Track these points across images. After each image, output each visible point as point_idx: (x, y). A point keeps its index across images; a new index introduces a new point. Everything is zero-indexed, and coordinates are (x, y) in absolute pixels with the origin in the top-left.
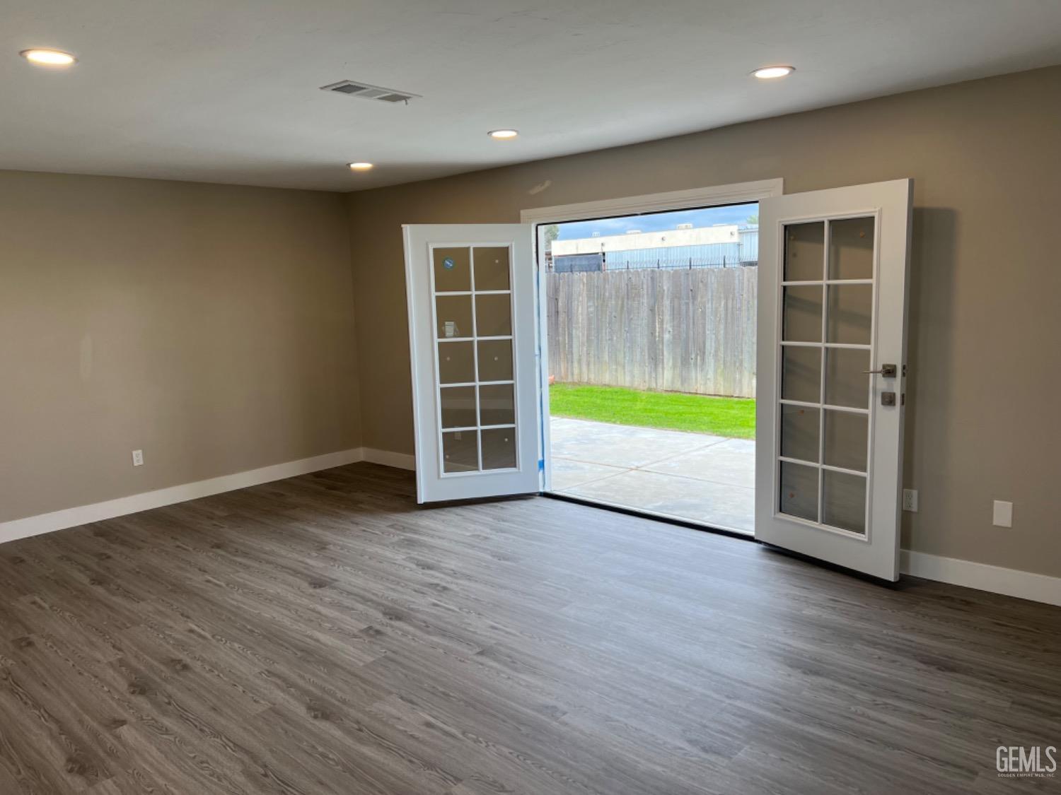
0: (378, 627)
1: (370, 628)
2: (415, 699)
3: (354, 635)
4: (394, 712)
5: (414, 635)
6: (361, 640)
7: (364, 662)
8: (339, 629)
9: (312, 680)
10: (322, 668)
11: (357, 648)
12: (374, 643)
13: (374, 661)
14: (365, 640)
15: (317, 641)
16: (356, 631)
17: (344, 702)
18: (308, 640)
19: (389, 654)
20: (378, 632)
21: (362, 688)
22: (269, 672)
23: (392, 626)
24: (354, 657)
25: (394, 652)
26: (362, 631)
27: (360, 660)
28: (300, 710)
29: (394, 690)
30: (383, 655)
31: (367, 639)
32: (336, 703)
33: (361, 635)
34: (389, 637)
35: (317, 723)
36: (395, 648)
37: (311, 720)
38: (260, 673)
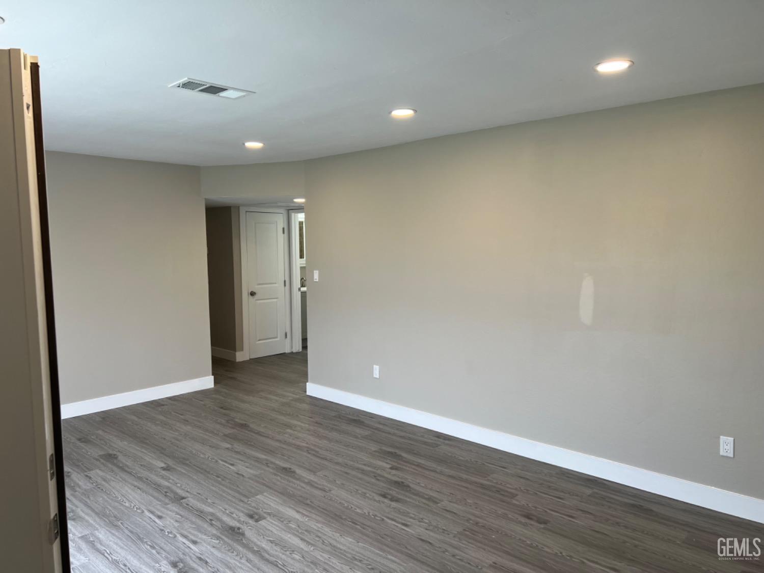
0: (251, 522)
1: (257, 521)
2: (236, 475)
3: (270, 515)
4: (249, 470)
5: (224, 513)
6: (264, 510)
7: (263, 495)
8: (282, 522)
9: (296, 485)
10: (291, 492)
11: (267, 504)
12: (255, 508)
13: (257, 495)
14: (262, 510)
15: (298, 512)
16: (269, 518)
17: (275, 475)
18: (304, 512)
19: (246, 500)
20: (251, 517)
21: (266, 481)
22: (325, 491)
23: (239, 521)
24: (270, 498)
25: (242, 501)
26: (265, 518)
27: (265, 496)
28: (299, 471)
29: (247, 480)
30: (250, 499)
31: (260, 511)
32: (279, 474)
33: (265, 515)
34: (243, 512)
35: (289, 467)
36: (242, 504)
37: (292, 467)
38: (330, 491)
